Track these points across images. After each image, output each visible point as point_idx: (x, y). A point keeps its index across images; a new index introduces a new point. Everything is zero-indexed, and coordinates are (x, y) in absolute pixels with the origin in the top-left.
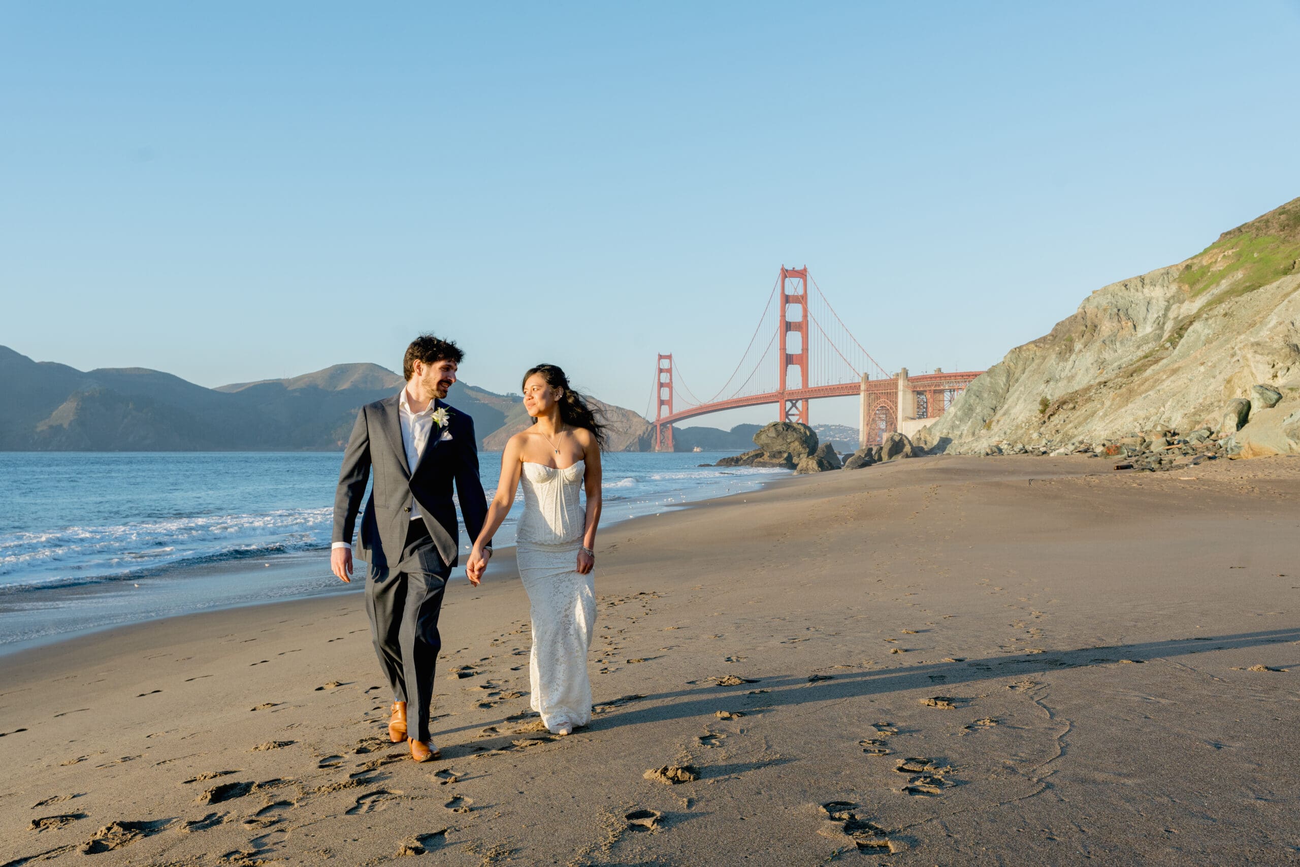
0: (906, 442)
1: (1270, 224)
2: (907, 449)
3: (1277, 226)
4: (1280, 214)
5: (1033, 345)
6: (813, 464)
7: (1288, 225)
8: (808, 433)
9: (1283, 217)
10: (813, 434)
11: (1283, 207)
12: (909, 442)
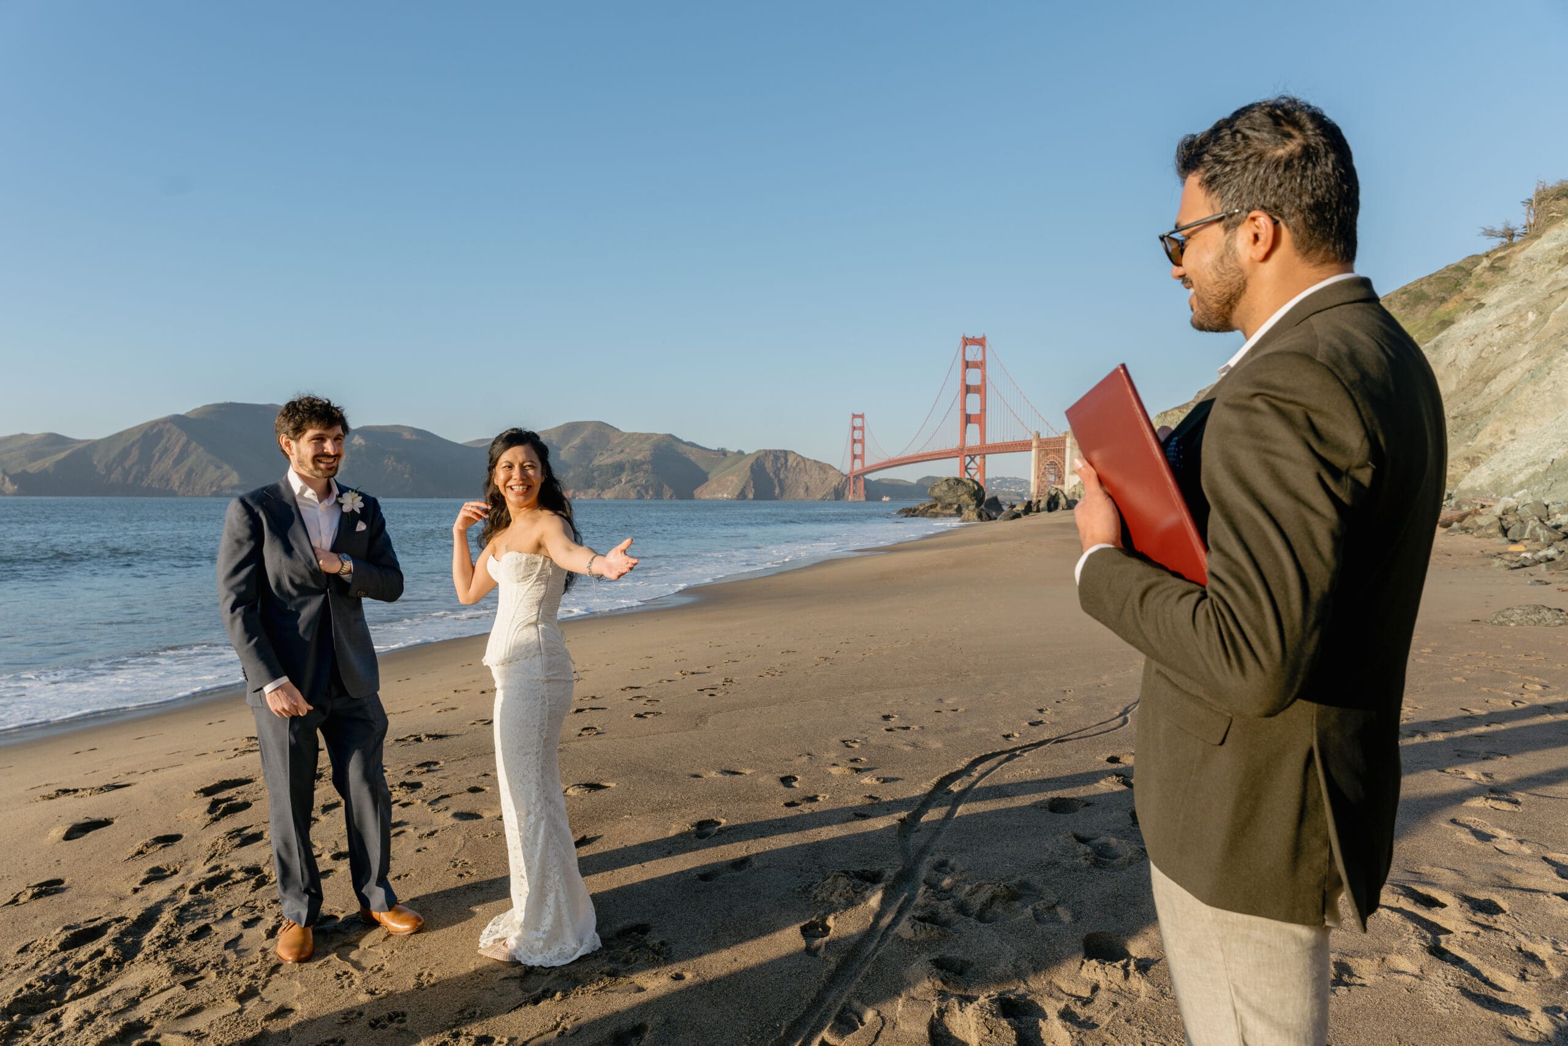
0: (1061, 496)
1: (1392, 303)
2: (1062, 501)
3: (1398, 304)
4: (1402, 294)
5: (1177, 411)
6: (974, 516)
7: (1408, 304)
8: (976, 488)
9: (1404, 297)
10: (980, 488)
11: (1405, 288)
12: (1065, 496)
